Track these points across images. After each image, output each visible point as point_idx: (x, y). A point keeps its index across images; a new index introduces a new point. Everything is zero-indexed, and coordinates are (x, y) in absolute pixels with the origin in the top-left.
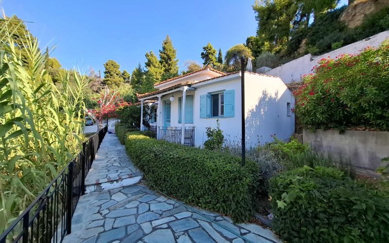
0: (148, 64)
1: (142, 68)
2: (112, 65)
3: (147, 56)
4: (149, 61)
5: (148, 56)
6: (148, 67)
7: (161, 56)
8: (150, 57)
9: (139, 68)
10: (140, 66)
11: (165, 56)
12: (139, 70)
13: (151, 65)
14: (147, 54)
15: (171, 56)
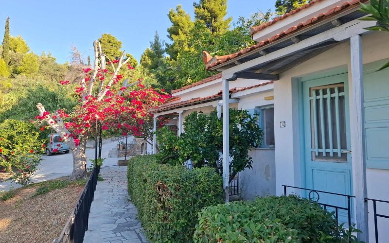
0: (173, 32)
1: (160, 41)
2: (110, 42)
3: (171, 16)
4: (176, 24)
5: (174, 16)
6: (173, 36)
7: (198, 13)
8: (177, 18)
9: (156, 42)
10: (157, 38)
11: (206, 13)
12: (156, 46)
13: (180, 32)
14: (171, 12)
15: (217, 12)
